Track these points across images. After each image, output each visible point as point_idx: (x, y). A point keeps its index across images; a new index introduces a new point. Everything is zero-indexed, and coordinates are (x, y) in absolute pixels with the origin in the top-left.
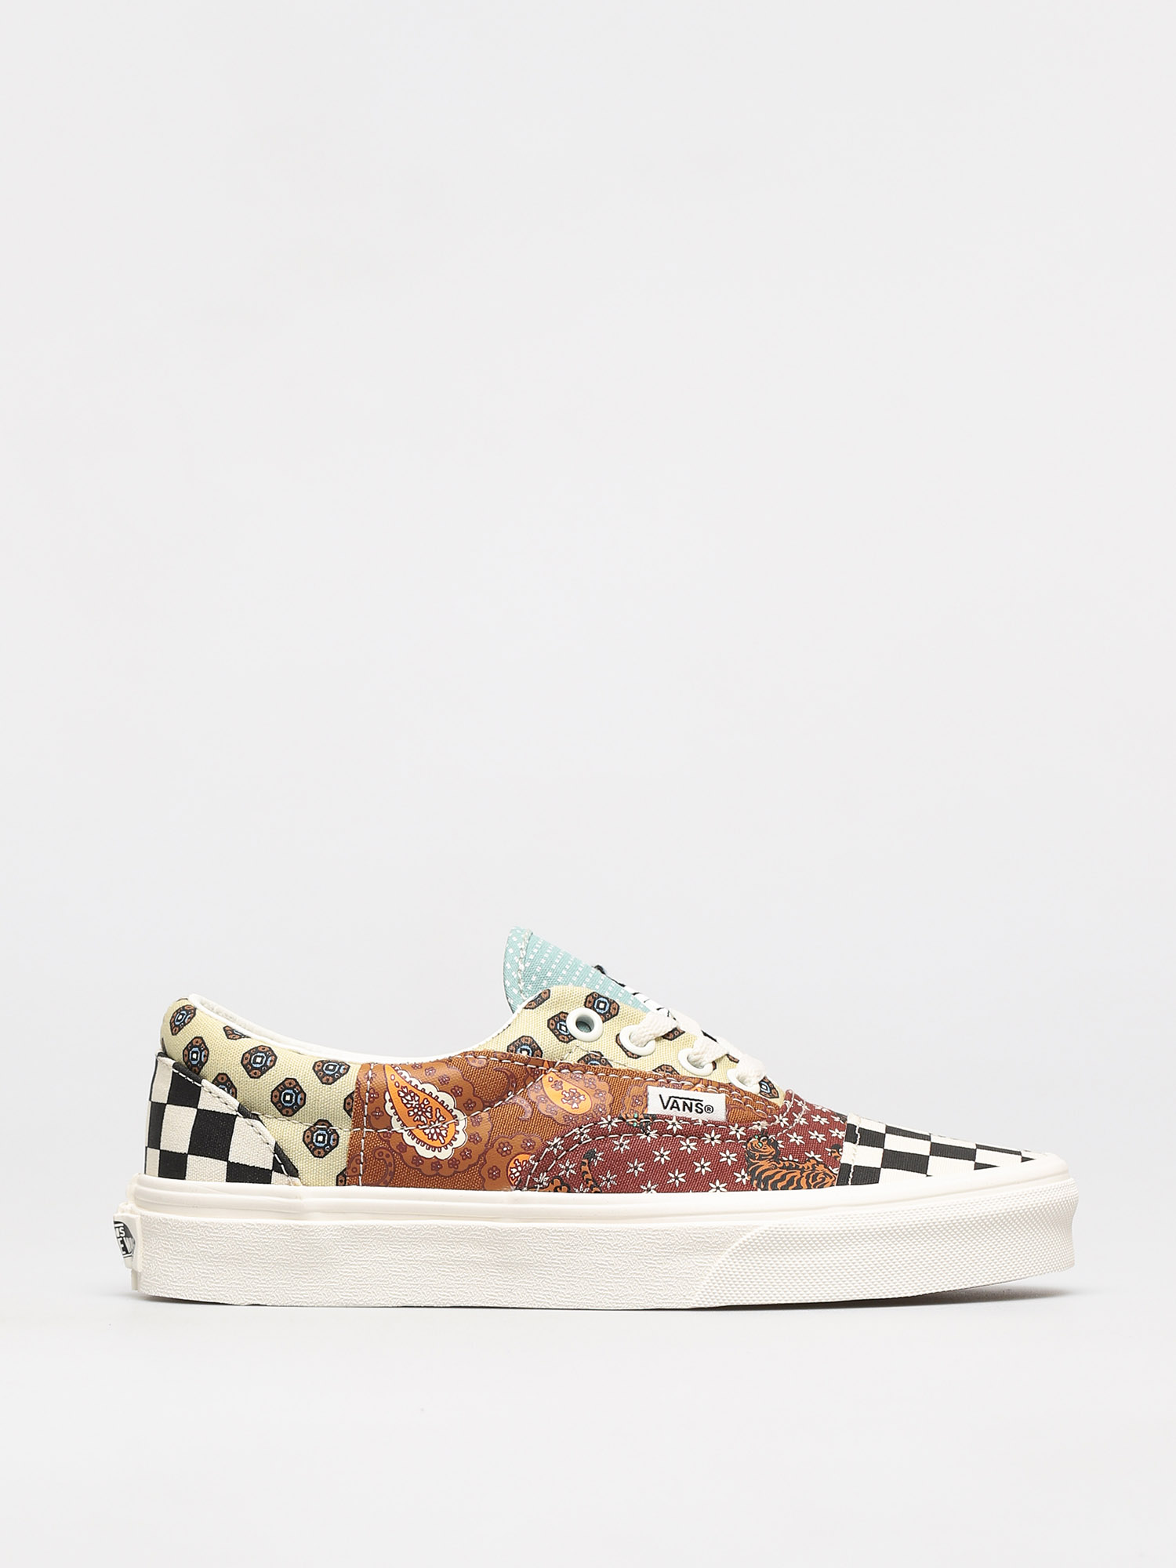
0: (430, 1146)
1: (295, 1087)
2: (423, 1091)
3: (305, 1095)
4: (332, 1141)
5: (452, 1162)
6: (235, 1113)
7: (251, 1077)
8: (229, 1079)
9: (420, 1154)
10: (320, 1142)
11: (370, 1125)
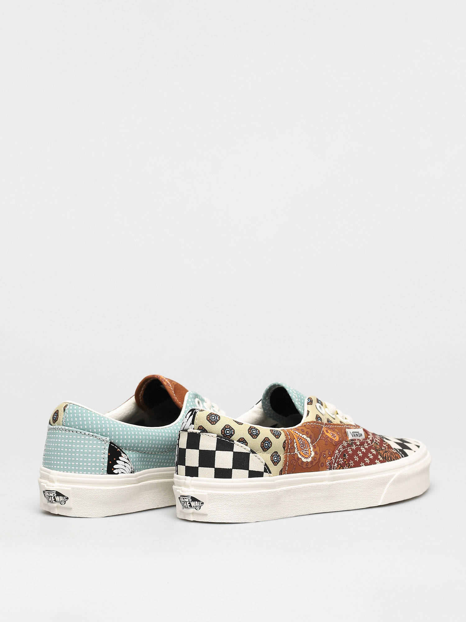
0: (306, 457)
1: (268, 440)
2: (303, 438)
3: (272, 443)
4: (279, 459)
5: (311, 462)
6: (249, 452)
7: (254, 438)
8: (244, 440)
9: (303, 461)
10: (275, 460)
11: (290, 452)
